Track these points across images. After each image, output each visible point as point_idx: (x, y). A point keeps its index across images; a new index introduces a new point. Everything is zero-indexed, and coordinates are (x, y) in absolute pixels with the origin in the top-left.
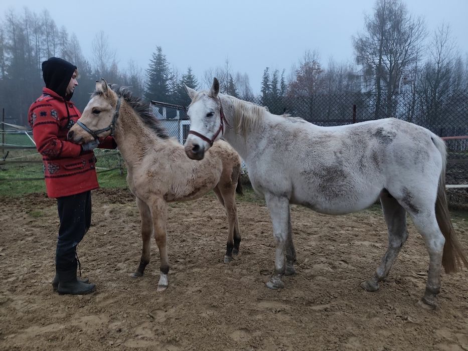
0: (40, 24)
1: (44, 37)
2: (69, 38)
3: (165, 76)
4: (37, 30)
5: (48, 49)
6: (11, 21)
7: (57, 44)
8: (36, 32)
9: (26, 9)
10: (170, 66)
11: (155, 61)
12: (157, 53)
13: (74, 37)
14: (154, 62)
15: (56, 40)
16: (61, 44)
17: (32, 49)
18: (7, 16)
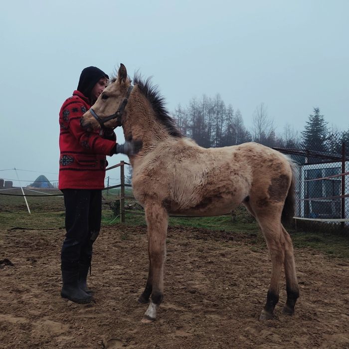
0: (213, 106)
1: (215, 116)
2: (234, 114)
3: (322, 136)
4: (211, 111)
5: (217, 124)
6: (193, 107)
7: (224, 120)
8: (209, 113)
9: (204, 96)
10: (328, 126)
11: (312, 122)
12: (314, 114)
13: (238, 112)
14: (311, 124)
15: (224, 116)
16: (227, 119)
17: (206, 126)
18: (191, 103)
